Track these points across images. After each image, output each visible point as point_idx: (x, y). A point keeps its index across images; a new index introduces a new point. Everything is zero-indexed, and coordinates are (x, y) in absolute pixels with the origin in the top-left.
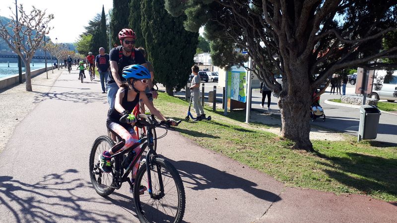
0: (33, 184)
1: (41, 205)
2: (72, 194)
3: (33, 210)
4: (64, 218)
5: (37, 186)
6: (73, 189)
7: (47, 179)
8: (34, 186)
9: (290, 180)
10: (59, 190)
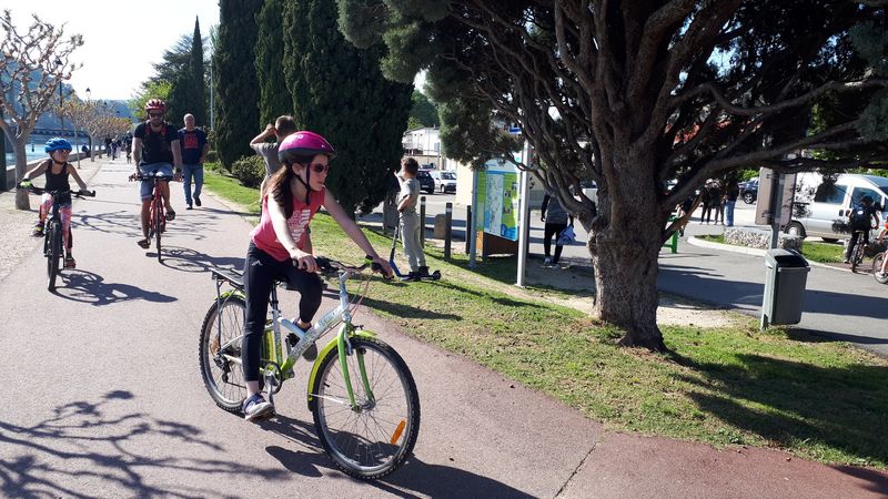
0: (29, 426)
1: (49, 476)
2: (121, 450)
3: (31, 487)
5: (40, 430)
6: (124, 438)
7: (63, 415)
8: (32, 431)
9: (614, 416)
10: (92, 439)
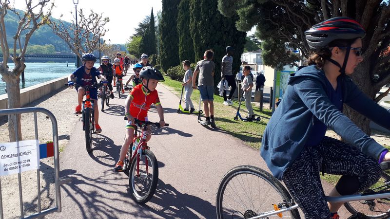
0: (94, 178)
1: (103, 200)
3: (96, 204)
4: (125, 214)
5: (98, 180)
7: (107, 174)
8: (95, 181)
10: (119, 185)
